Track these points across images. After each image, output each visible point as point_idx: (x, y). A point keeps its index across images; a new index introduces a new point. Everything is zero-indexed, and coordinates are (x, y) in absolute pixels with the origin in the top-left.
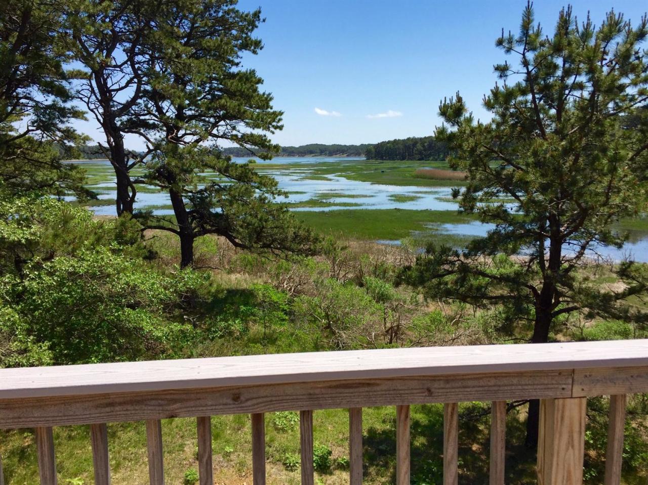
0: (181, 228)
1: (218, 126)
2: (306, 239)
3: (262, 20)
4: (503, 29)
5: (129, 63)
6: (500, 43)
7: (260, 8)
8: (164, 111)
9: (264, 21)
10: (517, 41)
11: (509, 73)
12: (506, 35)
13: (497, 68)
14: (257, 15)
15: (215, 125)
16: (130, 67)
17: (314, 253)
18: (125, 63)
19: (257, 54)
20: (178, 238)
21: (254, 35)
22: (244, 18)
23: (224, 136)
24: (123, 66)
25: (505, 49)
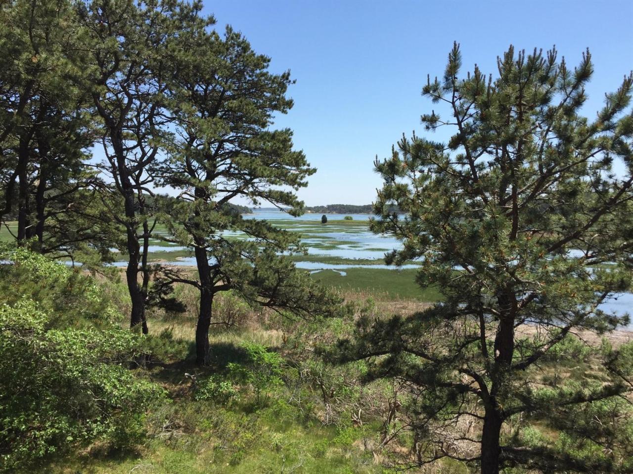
0: (202, 282)
2: (320, 300)
3: (292, 82)
4: (428, 75)
6: (426, 91)
7: (289, 70)
9: (294, 82)
10: (444, 89)
11: (438, 123)
12: (432, 82)
13: (424, 119)
14: (286, 77)
17: (330, 314)
19: (287, 113)
21: (287, 96)
22: (274, 80)
25: (432, 98)
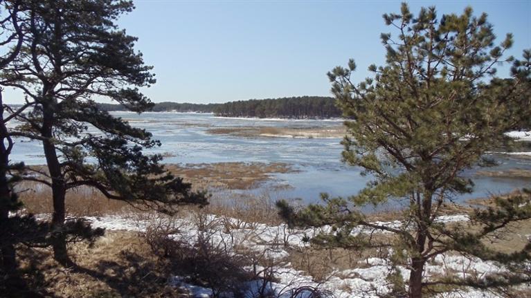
0: (53, 180)
1: (92, 83)
5: (11, 20)
8: (42, 67)
15: (90, 82)
16: (12, 24)
18: (8, 19)
20: (51, 189)
23: (99, 92)
24: (5, 23)
